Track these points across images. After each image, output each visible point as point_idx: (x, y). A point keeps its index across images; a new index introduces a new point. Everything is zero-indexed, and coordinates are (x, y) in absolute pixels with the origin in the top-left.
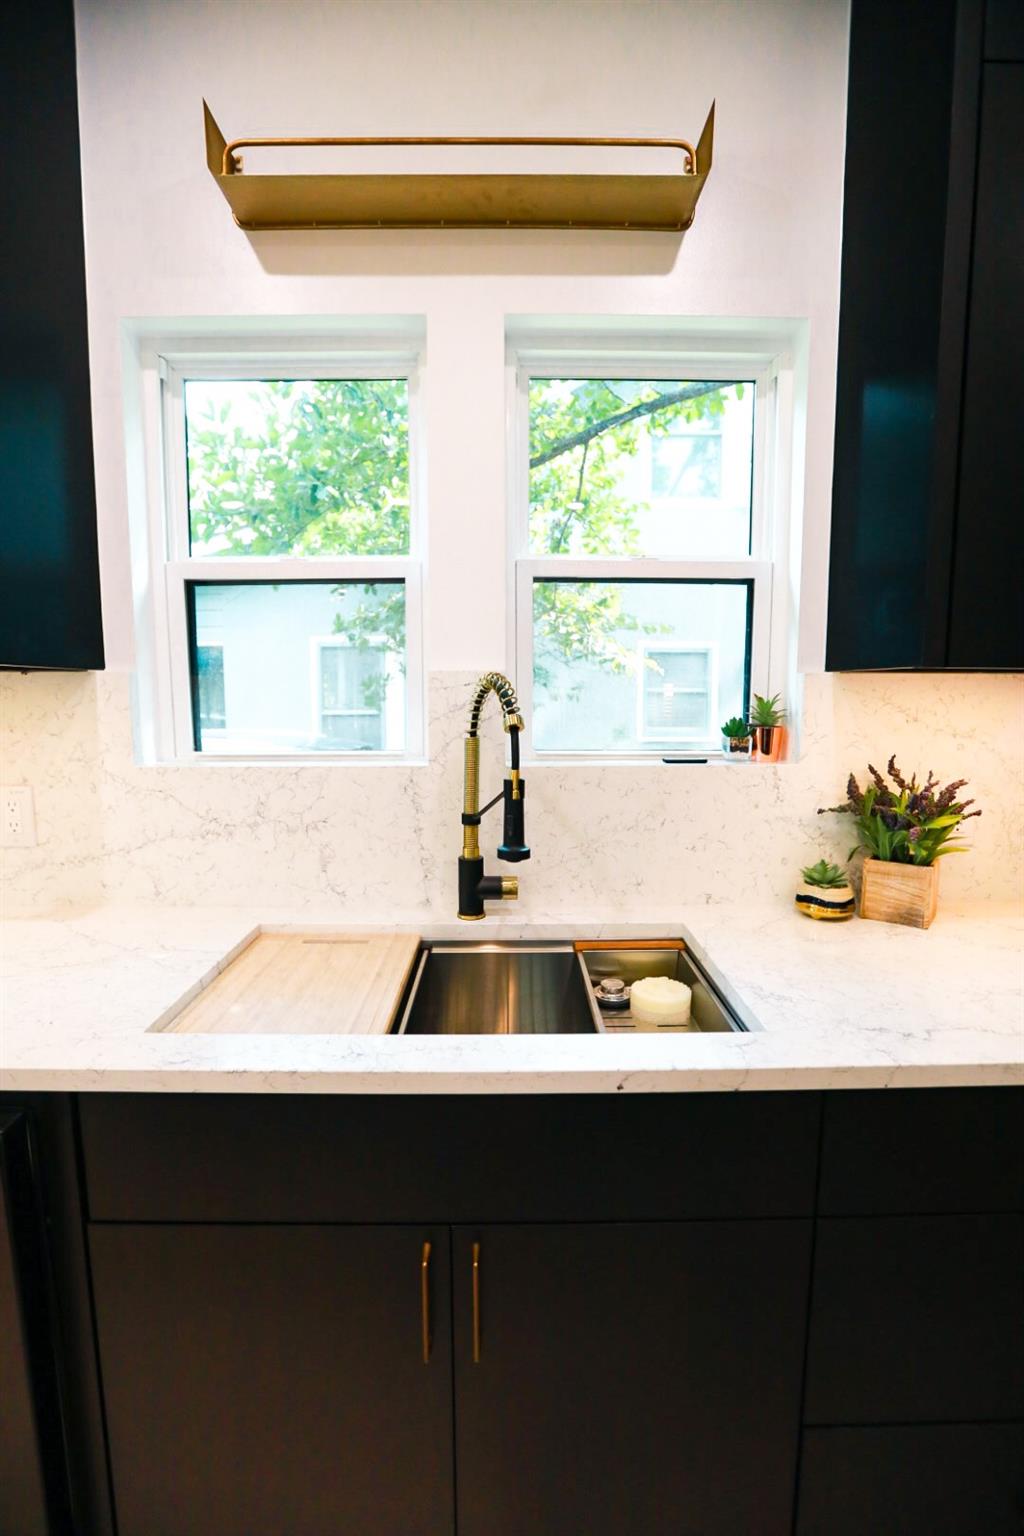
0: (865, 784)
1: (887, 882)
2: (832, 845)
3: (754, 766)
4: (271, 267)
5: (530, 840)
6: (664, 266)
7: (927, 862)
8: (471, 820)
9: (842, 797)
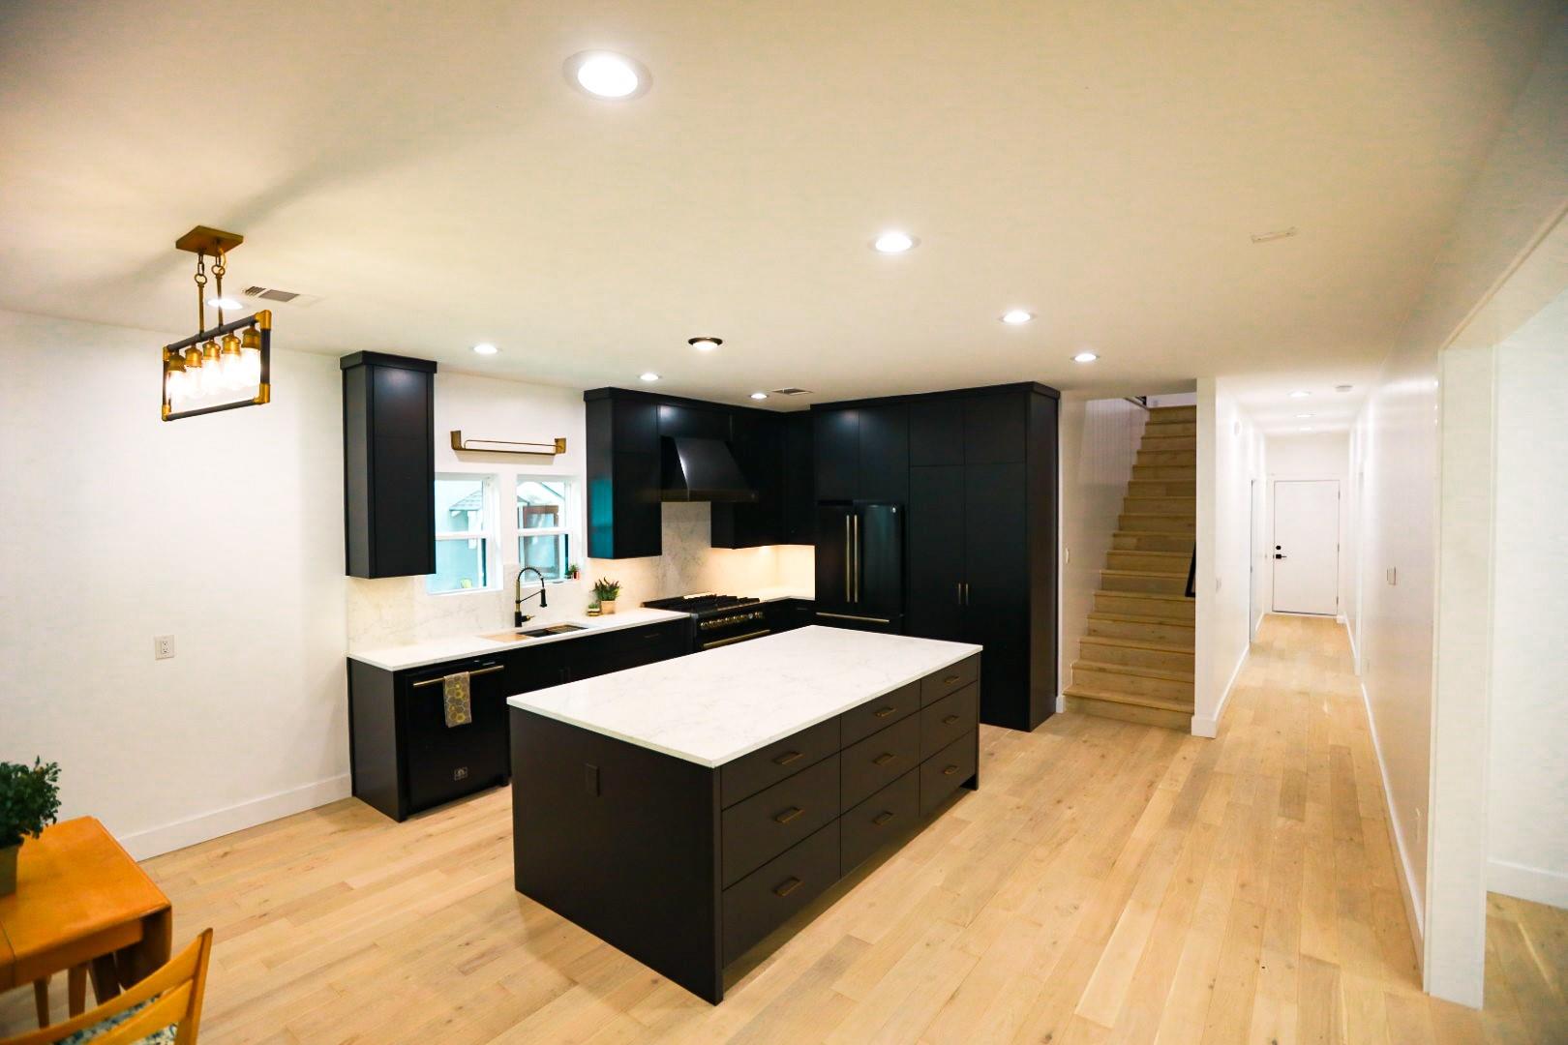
0: (599, 584)
1: (606, 605)
2: (592, 599)
3: (573, 581)
4: (461, 460)
6: (551, 463)
7: (612, 599)
8: (518, 602)
9: (593, 587)
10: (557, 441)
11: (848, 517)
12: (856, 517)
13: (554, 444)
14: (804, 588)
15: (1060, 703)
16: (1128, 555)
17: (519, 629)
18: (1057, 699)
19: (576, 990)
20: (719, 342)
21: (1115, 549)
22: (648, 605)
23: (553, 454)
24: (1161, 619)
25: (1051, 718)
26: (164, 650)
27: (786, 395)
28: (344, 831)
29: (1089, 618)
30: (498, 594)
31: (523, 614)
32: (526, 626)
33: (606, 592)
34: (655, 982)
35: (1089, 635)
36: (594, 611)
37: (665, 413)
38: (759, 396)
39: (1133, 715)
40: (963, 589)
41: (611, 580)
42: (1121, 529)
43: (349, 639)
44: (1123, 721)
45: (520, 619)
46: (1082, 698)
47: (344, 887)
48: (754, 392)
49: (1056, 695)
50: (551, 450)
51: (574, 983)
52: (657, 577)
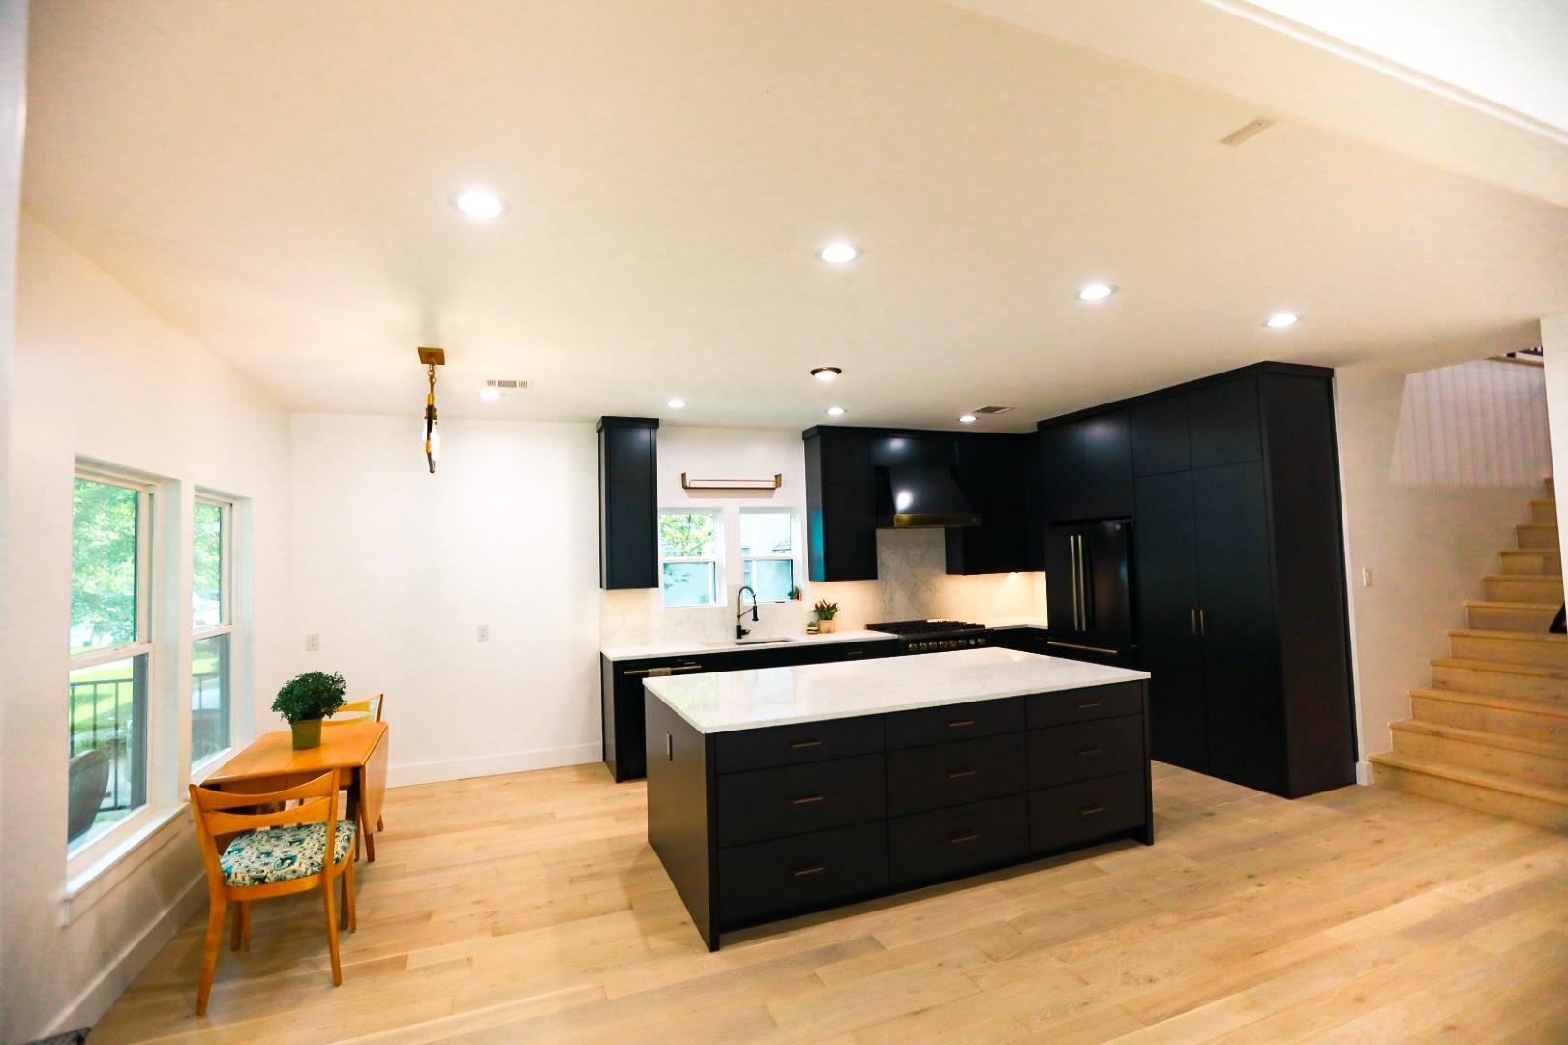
0: (819, 605)
1: (825, 625)
2: (813, 618)
3: (795, 602)
4: (690, 497)
5: (758, 616)
6: (771, 497)
7: (831, 619)
8: (739, 617)
9: (814, 608)
10: (776, 476)
11: (1072, 538)
12: (1080, 537)
13: (774, 479)
14: (1037, 617)
15: (1363, 770)
16: (1530, 581)
17: (740, 641)
18: (1358, 765)
19: (630, 912)
20: (838, 371)
21: (1505, 572)
22: (870, 627)
23: (773, 489)
24: (1555, 671)
25: (1345, 789)
26: (483, 634)
27: (988, 415)
28: (580, 782)
29: (1433, 663)
30: (723, 610)
31: (743, 628)
32: (745, 638)
33: (826, 612)
34: (684, 923)
35: (1435, 687)
36: (814, 629)
37: (897, 445)
38: (968, 419)
39: (1479, 800)
40: (1197, 616)
41: (830, 601)
42: (1521, 546)
43: (602, 638)
44: (1462, 807)
45: (741, 632)
46: (1397, 769)
47: (552, 815)
48: (961, 416)
49: (1356, 759)
50: (772, 485)
51: (631, 907)
52: (884, 601)
